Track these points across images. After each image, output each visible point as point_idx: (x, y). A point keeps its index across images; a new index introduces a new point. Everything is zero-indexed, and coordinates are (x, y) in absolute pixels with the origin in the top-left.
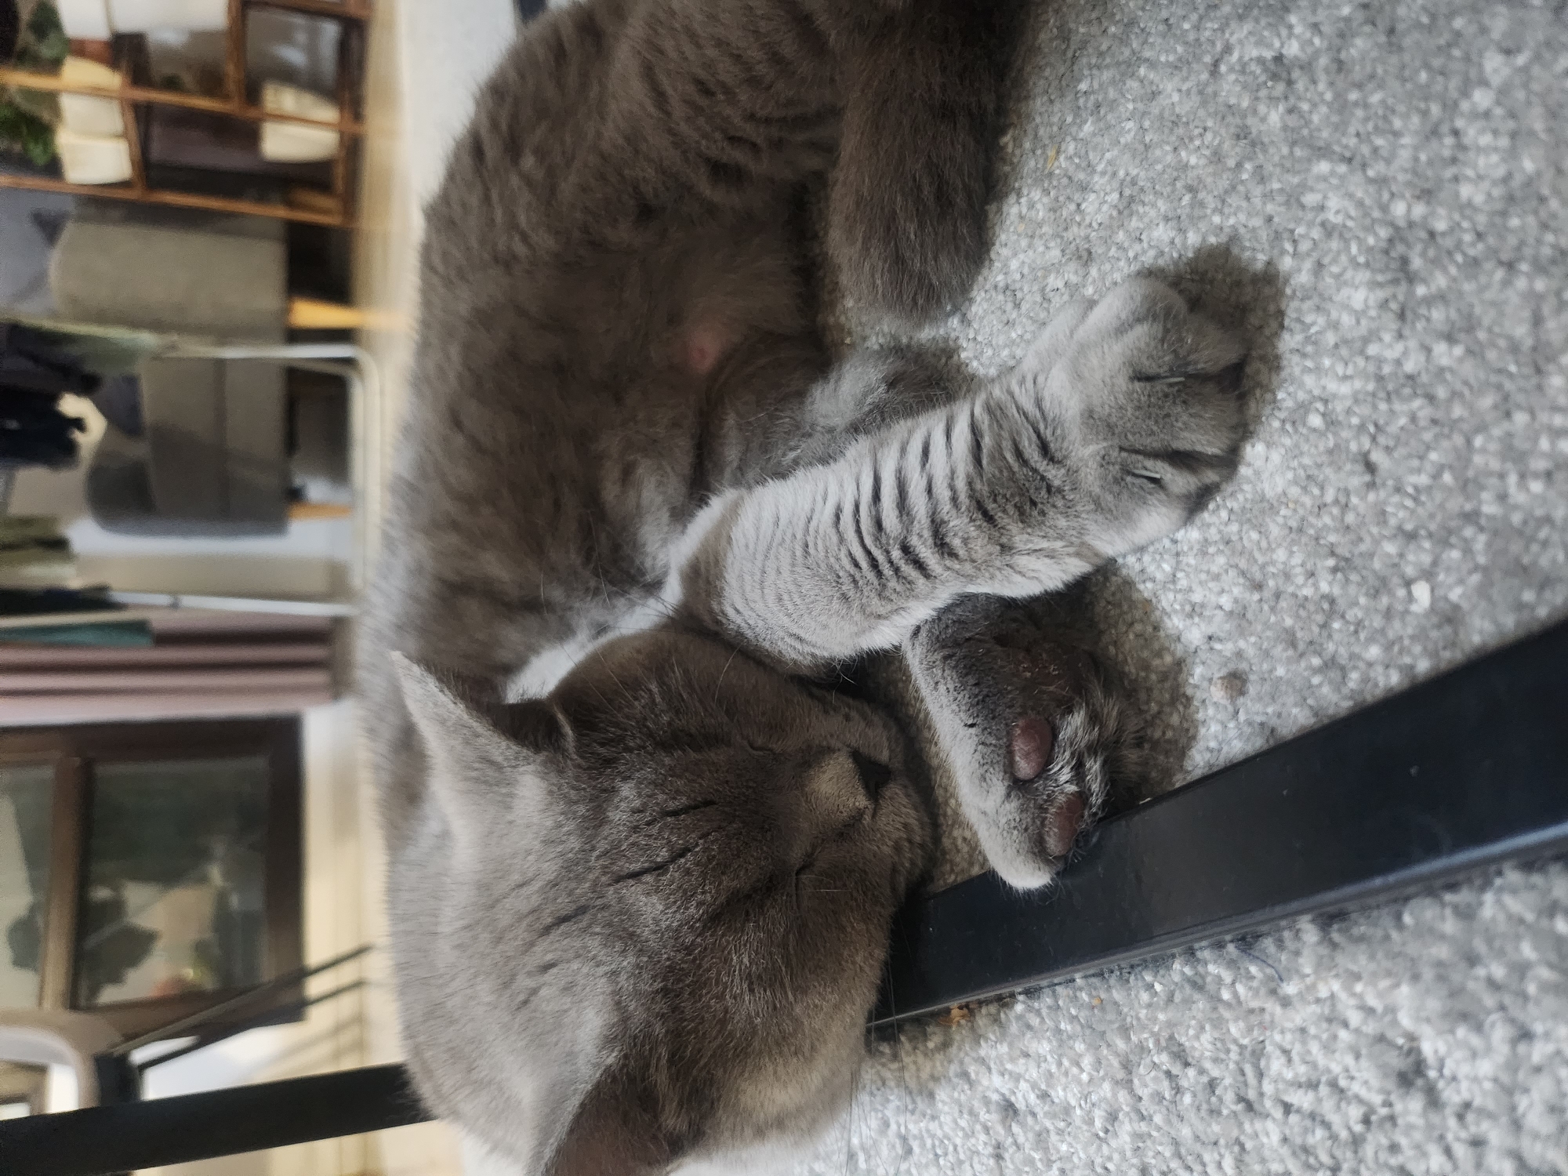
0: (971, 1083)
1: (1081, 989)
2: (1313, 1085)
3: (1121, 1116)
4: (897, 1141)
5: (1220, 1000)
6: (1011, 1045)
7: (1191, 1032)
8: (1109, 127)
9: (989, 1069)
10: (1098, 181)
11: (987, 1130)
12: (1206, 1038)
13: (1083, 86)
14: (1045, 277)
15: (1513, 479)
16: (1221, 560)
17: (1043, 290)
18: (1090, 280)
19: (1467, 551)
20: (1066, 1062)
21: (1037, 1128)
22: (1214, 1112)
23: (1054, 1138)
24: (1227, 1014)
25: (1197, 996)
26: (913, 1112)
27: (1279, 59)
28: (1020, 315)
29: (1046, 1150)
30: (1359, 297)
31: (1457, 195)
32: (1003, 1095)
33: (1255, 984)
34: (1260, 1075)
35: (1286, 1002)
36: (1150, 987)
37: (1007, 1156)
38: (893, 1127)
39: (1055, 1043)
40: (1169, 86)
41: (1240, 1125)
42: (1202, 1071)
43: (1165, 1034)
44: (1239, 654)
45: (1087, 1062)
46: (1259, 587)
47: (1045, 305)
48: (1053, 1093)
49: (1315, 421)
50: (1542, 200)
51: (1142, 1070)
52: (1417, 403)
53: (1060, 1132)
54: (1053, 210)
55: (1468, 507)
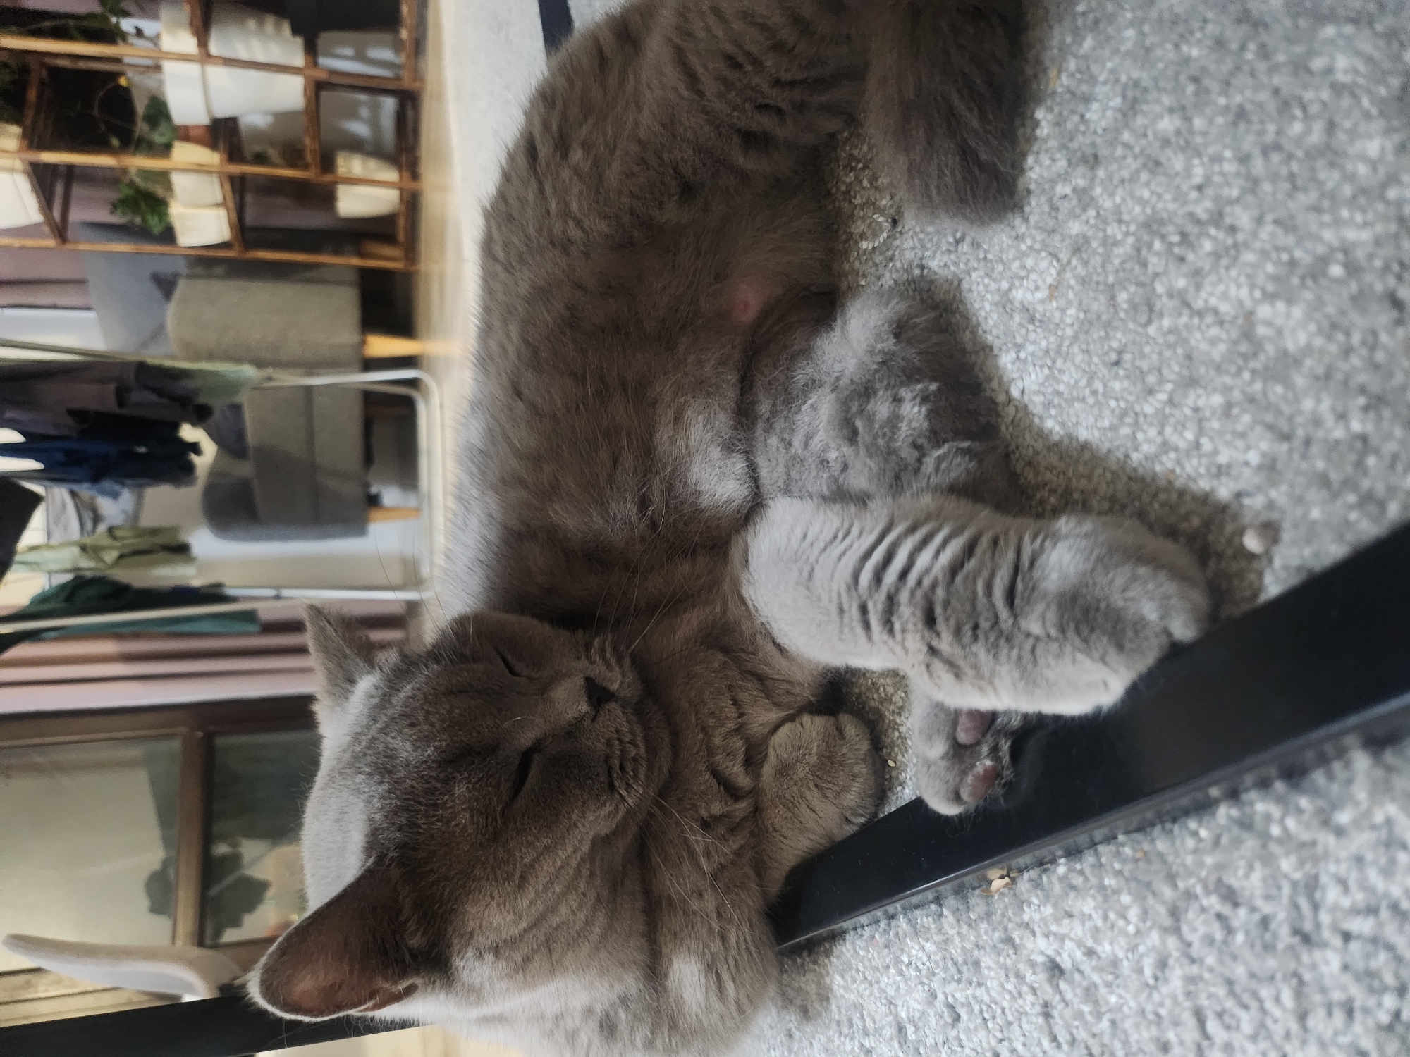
0: (1015, 948)
1: (1123, 845)
2: (1372, 911)
3: (1171, 962)
4: (945, 1010)
5: (1270, 837)
6: (1055, 906)
7: (1241, 872)
8: (1109, 38)
9: (1034, 933)
10: (1100, 90)
11: (1034, 991)
12: (1257, 876)
13: (1081, 8)
14: (1052, 188)
16: (1246, 418)
17: (1050, 200)
18: (1097, 181)
20: (1112, 916)
21: (1085, 984)
22: (1269, 948)
23: (1103, 991)
25: (1245, 835)
26: (959, 981)
28: (1028, 228)
29: (1096, 1003)
30: (1373, 147)
32: (1048, 956)
33: (1306, 817)
36: (1195, 834)
37: (1055, 1013)
38: (941, 997)
39: (1099, 899)
41: (1297, 958)
42: (1253, 909)
43: (1213, 879)
44: (1271, 505)
45: (1133, 913)
46: (1286, 437)
47: (1053, 214)
48: (1099, 949)
49: (1336, 271)
51: (1191, 915)
53: (1108, 985)
54: (1058, 124)
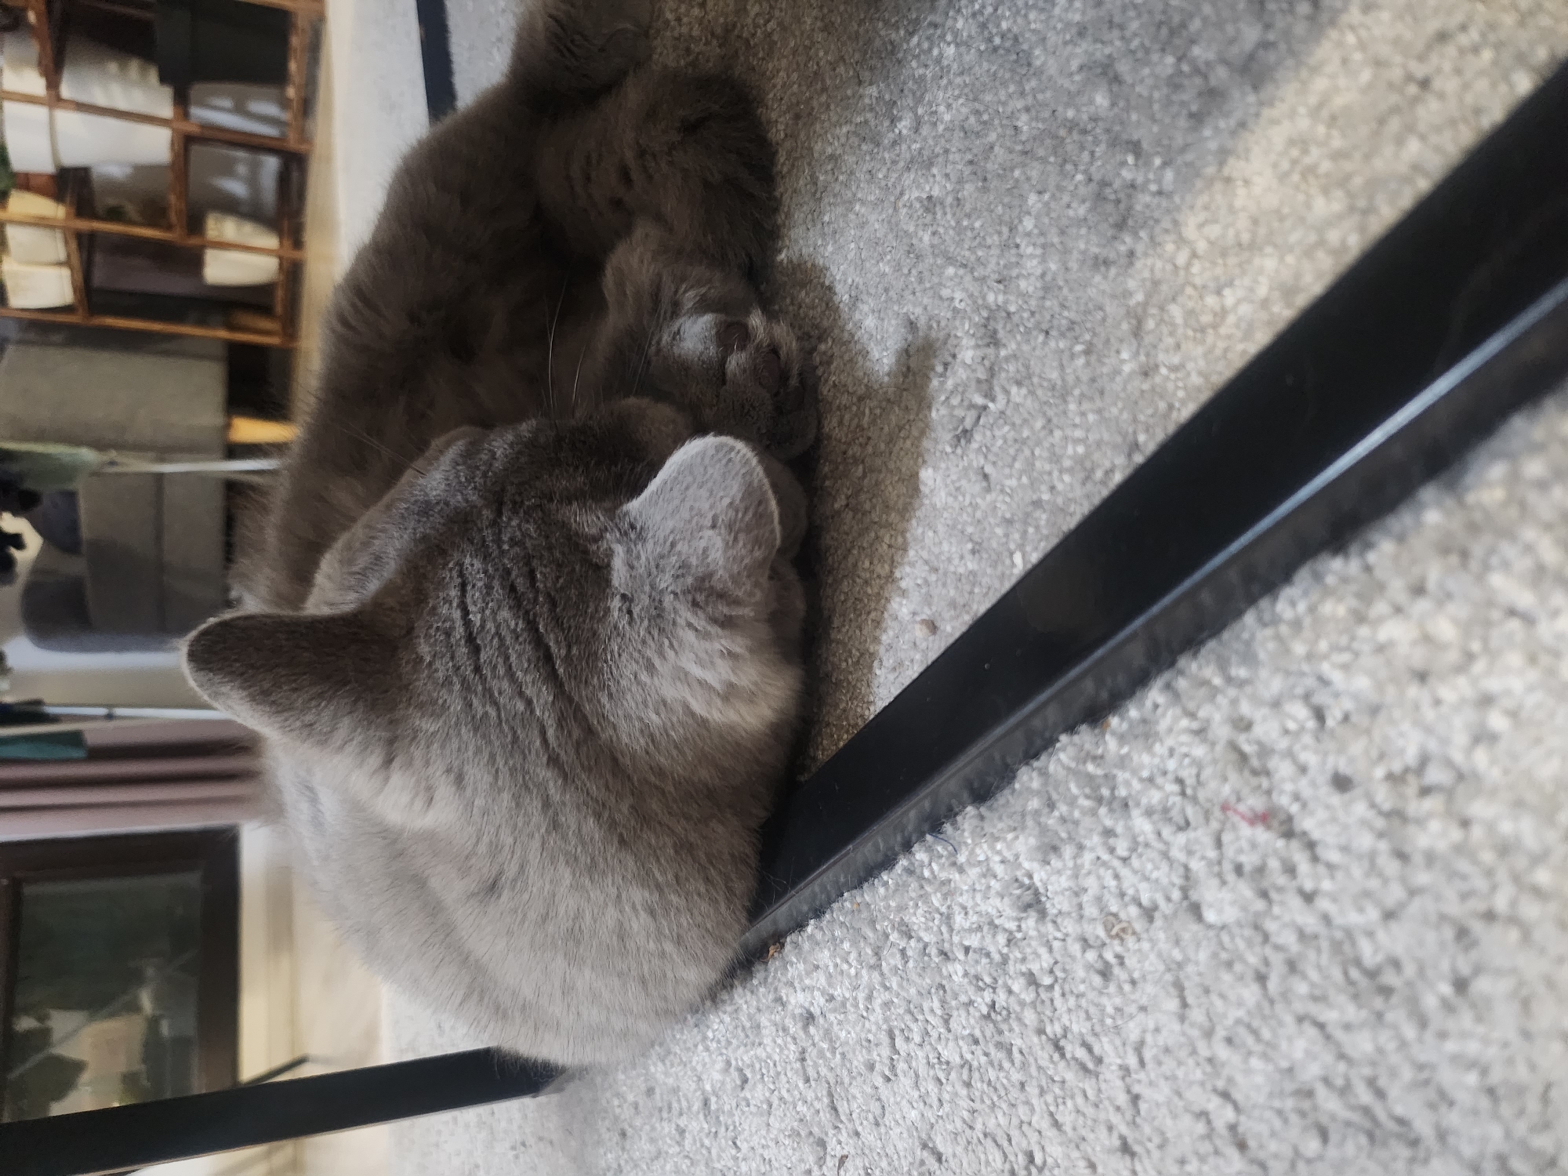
0: (783, 1005)
1: (846, 900)
3: (875, 993)
4: (737, 1075)
5: (924, 878)
6: (807, 961)
7: (911, 911)
9: (795, 989)
11: (795, 1040)
12: (920, 913)
13: (826, 218)
15: (1056, 474)
19: (1037, 528)
20: (840, 962)
21: (826, 1025)
22: (926, 968)
23: (836, 1028)
24: (928, 888)
25: (910, 880)
26: (746, 1045)
27: (930, 198)
29: (832, 1040)
31: (1018, 286)
32: (805, 1007)
33: (943, 860)
34: (951, 930)
35: (961, 870)
37: (808, 1056)
38: (733, 1063)
39: (832, 950)
40: (873, 218)
41: (942, 972)
42: (920, 939)
43: (897, 919)
48: (834, 993)
50: (1060, 288)
51: (886, 952)
52: (1006, 428)
55: (1035, 497)
